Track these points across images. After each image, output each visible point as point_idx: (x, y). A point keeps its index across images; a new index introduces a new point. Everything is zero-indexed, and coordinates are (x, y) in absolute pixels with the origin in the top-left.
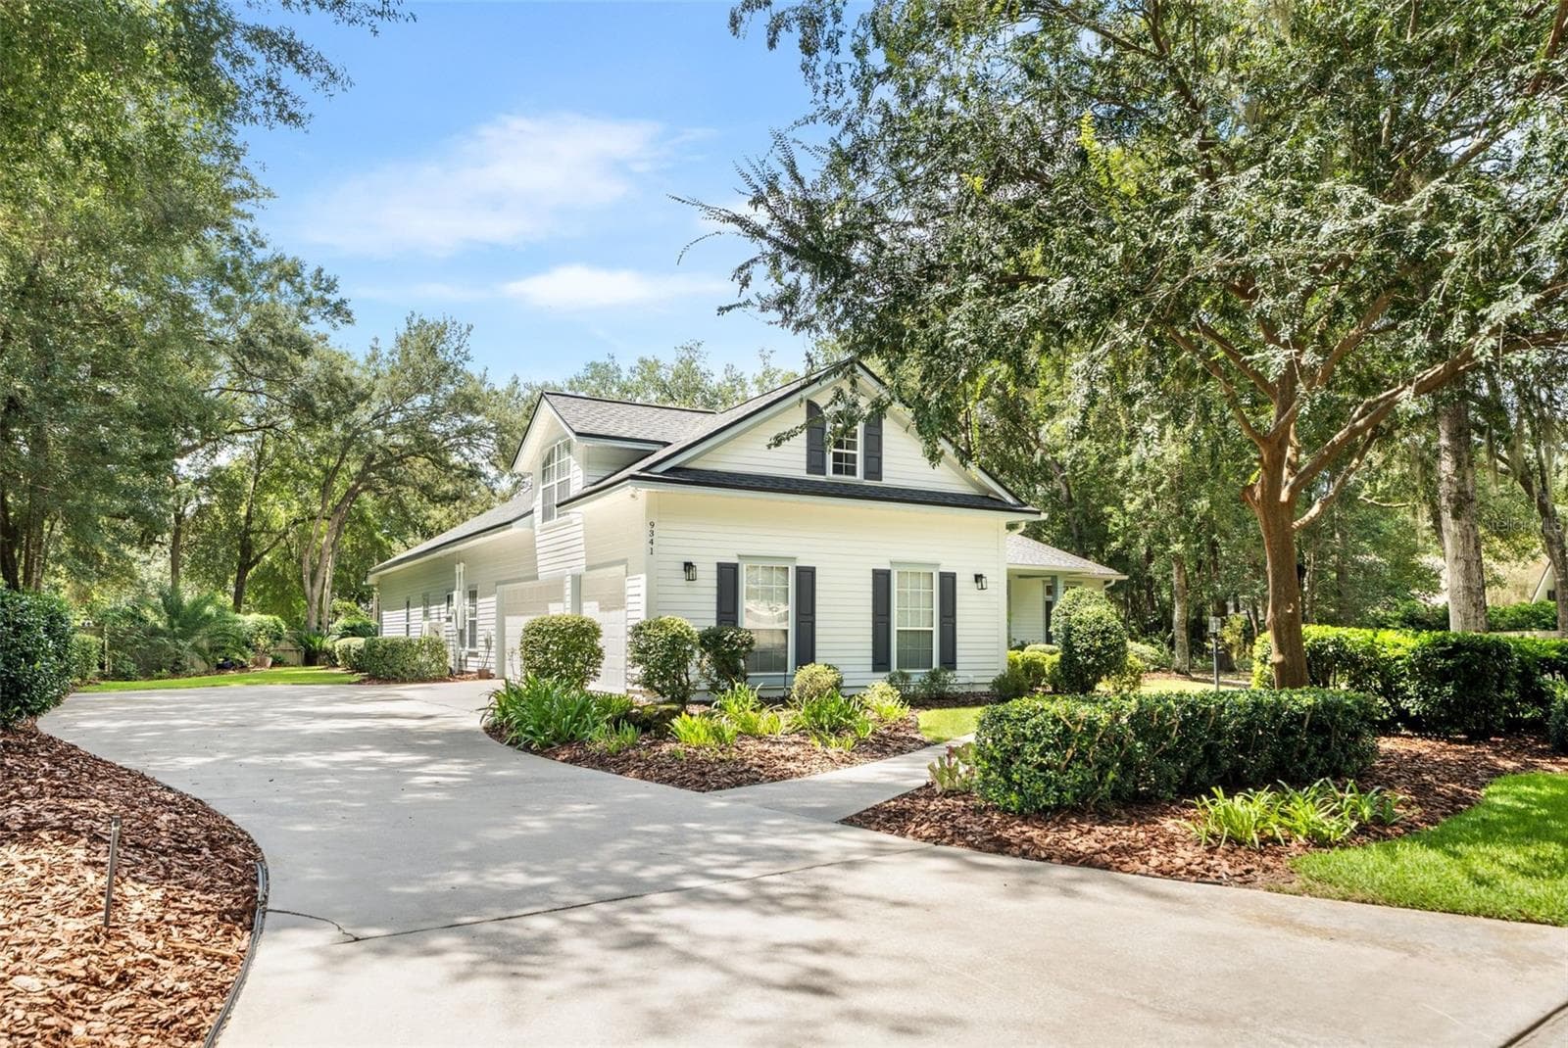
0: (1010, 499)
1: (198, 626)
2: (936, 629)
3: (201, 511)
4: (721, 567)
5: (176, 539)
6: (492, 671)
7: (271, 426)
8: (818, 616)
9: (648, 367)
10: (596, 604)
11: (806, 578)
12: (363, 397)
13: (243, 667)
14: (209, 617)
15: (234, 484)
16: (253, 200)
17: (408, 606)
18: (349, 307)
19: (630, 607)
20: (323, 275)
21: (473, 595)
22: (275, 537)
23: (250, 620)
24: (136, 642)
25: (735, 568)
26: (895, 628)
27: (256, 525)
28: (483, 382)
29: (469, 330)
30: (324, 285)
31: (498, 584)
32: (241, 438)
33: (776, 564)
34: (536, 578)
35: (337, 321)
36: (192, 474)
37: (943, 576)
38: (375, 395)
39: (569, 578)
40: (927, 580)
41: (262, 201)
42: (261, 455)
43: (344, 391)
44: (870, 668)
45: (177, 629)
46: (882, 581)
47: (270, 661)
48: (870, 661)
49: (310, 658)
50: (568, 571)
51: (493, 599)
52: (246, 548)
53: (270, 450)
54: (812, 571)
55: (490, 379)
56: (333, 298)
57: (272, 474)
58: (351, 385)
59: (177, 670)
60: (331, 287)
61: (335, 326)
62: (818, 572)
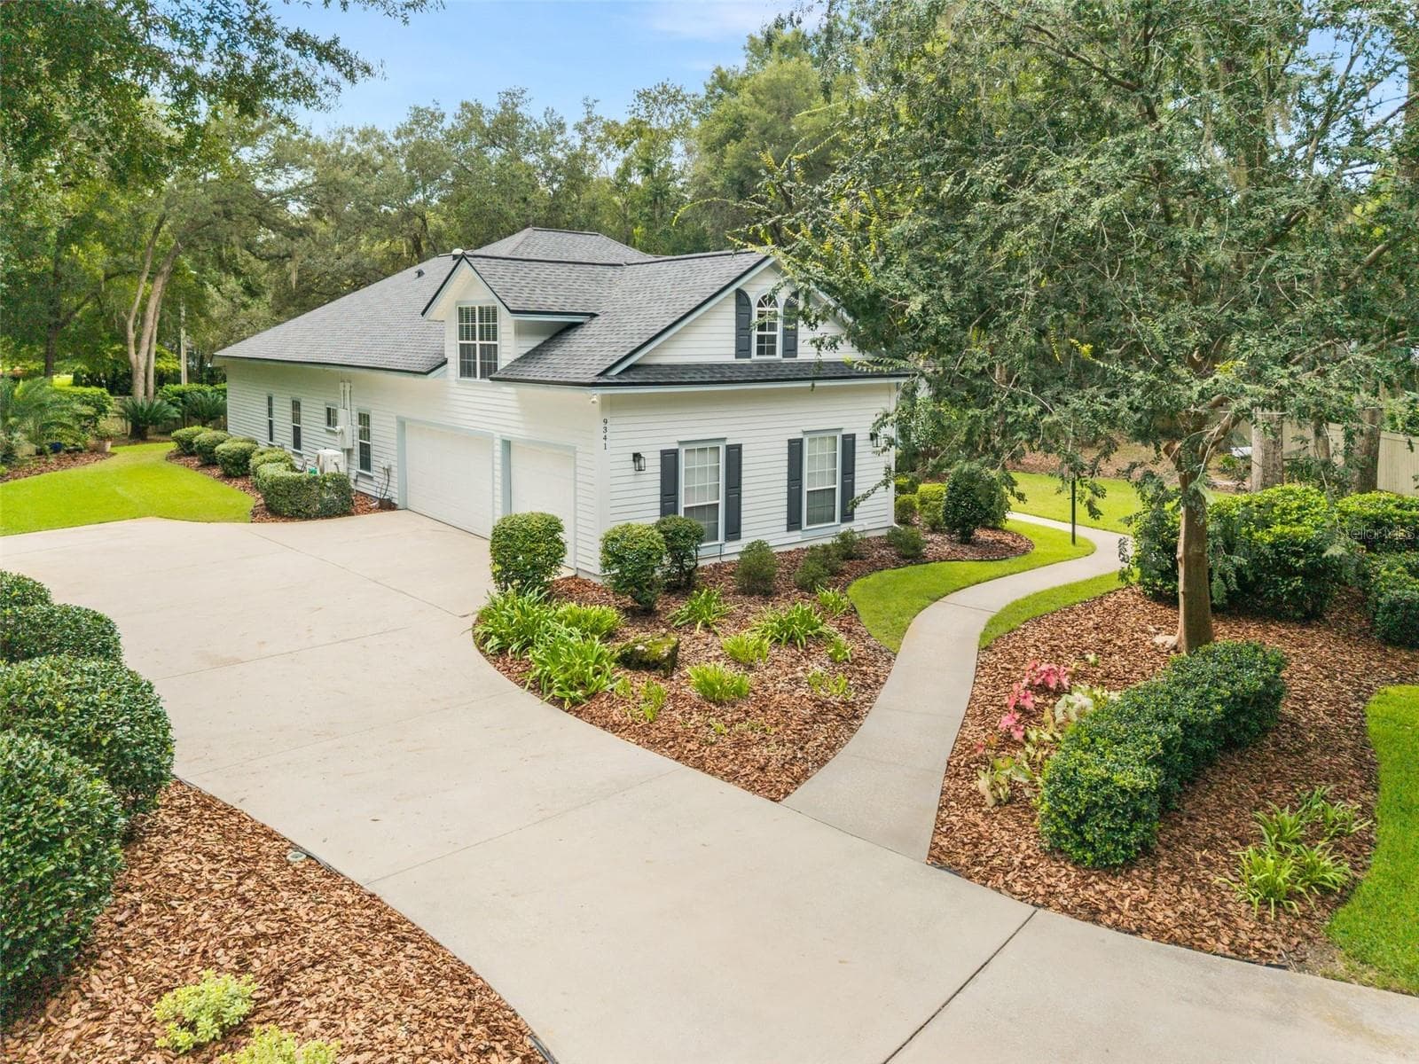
2: (838, 486)
4: (663, 453)
6: (396, 501)
8: (743, 488)
9: (472, 111)
11: (734, 455)
13: (77, 450)
17: (270, 403)
19: (579, 492)
21: (365, 419)
25: (675, 453)
26: (806, 488)
31: (399, 417)
33: (708, 445)
34: (455, 428)
37: (845, 438)
39: (499, 442)
40: (832, 441)
44: (785, 528)
45: (11, 421)
46: (795, 448)
47: (109, 445)
48: (785, 522)
49: (141, 429)
50: (497, 435)
51: (395, 430)
54: (739, 447)
59: (10, 460)
62: (744, 448)
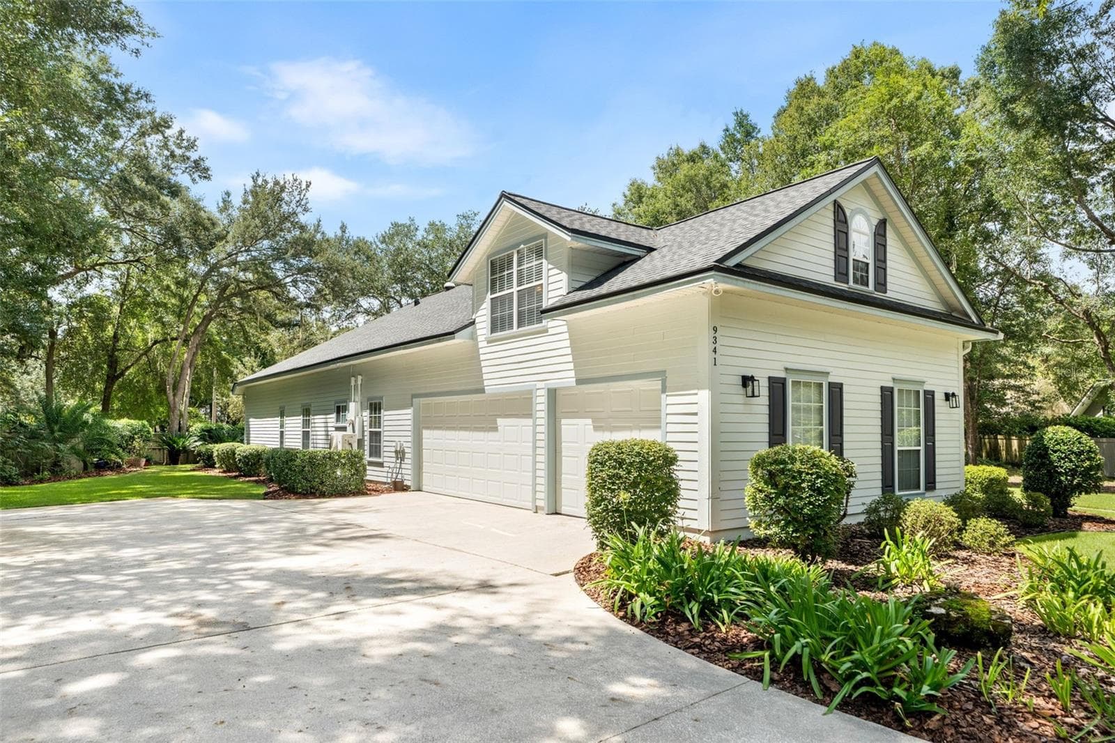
0: (974, 319)
1: (76, 431)
2: (922, 448)
3: (71, 333)
4: (771, 380)
5: (50, 355)
6: (408, 483)
7: (138, 261)
8: (845, 437)
10: (589, 421)
11: (836, 392)
12: (221, 238)
13: (117, 468)
14: (86, 423)
15: (103, 309)
16: (138, 37)
17: (282, 416)
18: (207, 164)
19: (670, 428)
20: (185, 136)
21: (375, 408)
22: (136, 354)
23: (122, 424)
24: (17, 446)
25: (782, 382)
26: (897, 448)
27: (121, 343)
28: (317, 231)
29: (308, 186)
30: (185, 144)
31: (414, 396)
32: (107, 271)
33: (812, 378)
34: (482, 391)
35: (196, 176)
36: (65, 300)
37: (926, 392)
38: (229, 237)
39: (544, 392)
40: (916, 398)
41: (146, 40)
42: (125, 286)
43: (206, 229)
44: (880, 491)
45: (57, 434)
46: (887, 395)
47: (143, 461)
48: (880, 483)
49: (175, 456)
50: (541, 385)
51: (410, 411)
52: (113, 363)
53: (134, 283)
54: (839, 387)
55: (324, 228)
56: (193, 155)
57: (134, 303)
58: (214, 224)
59: (57, 471)
60: (192, 145)
61: (194, 180)
62: (845, 388)
